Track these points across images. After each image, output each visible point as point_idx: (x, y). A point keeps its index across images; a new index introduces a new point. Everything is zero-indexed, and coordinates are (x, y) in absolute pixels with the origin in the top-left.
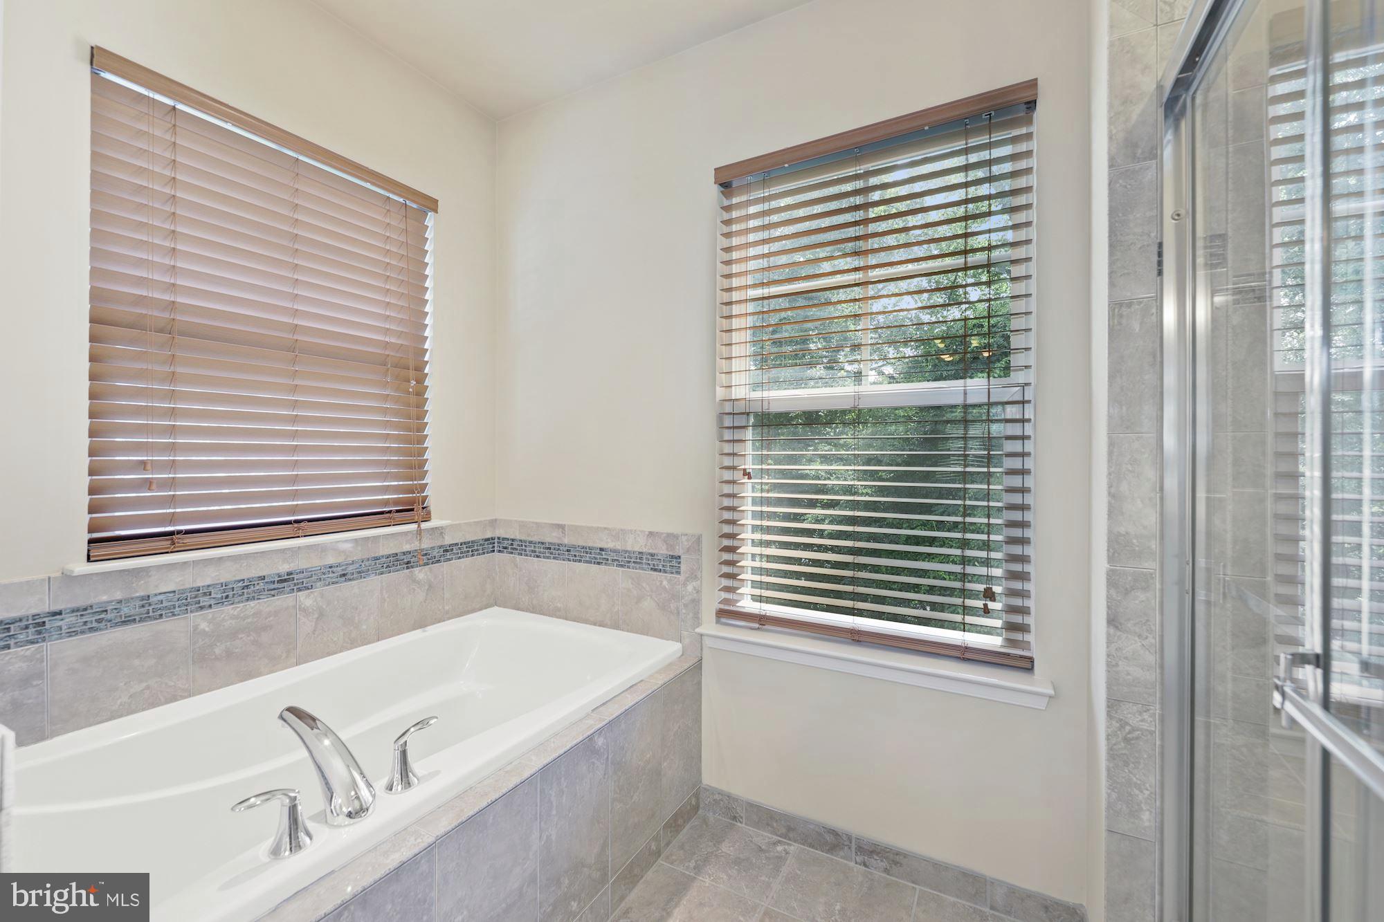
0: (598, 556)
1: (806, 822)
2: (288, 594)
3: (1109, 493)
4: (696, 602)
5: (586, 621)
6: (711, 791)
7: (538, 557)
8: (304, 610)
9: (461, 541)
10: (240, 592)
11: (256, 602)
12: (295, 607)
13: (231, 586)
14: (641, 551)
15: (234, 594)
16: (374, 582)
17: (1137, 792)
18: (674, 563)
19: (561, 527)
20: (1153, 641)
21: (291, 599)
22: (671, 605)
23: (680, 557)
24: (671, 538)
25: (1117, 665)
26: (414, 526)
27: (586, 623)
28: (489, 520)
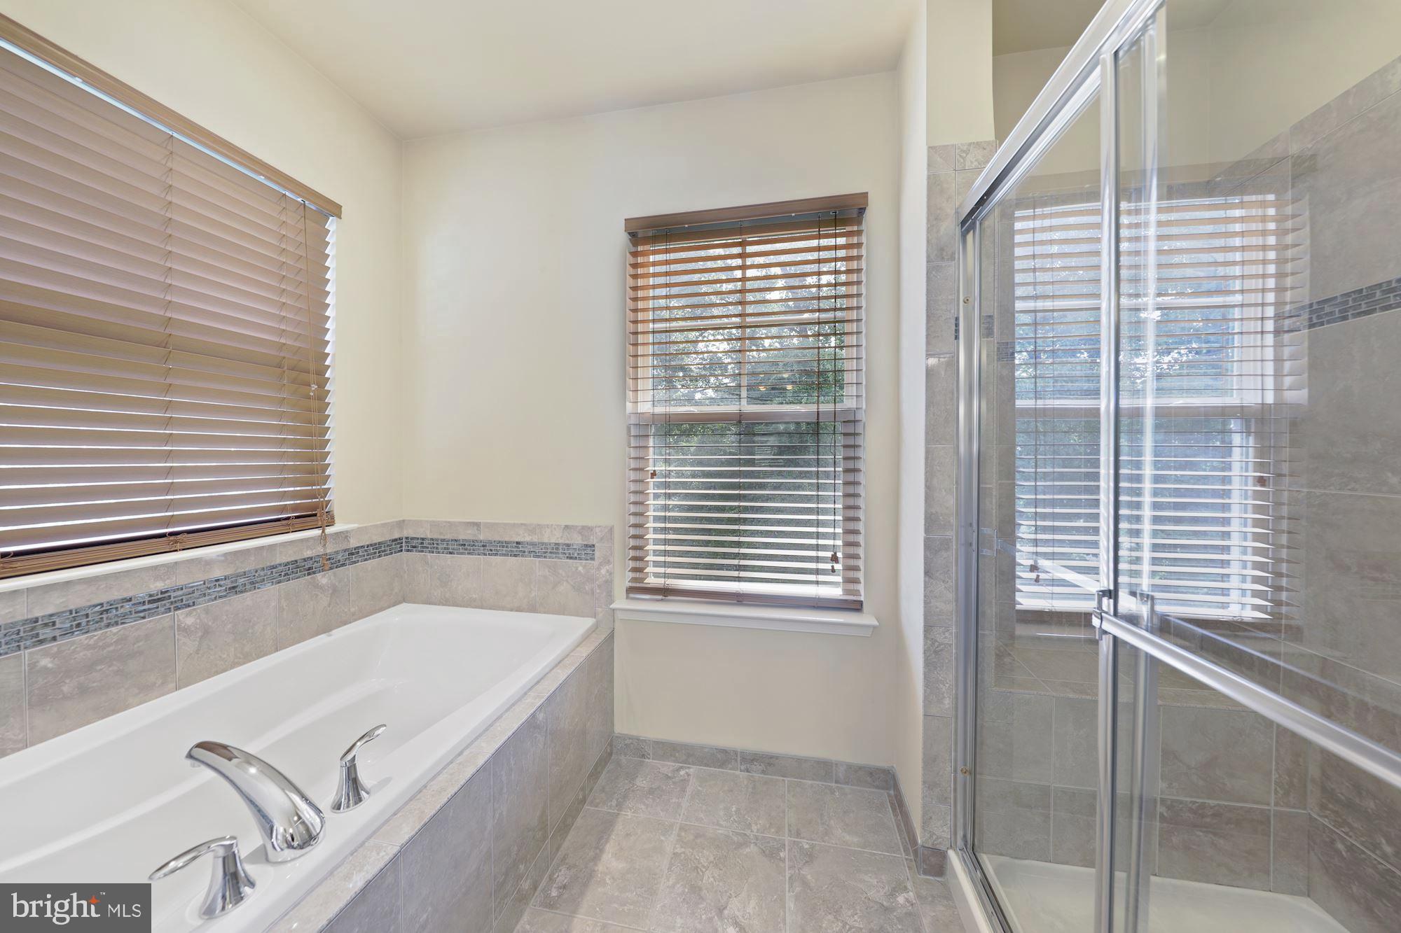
0: (515, 549)
1: (702, 747)
2: (163, 614)
3: (926, 486)
4: (608, 583)
5: (503, 608)
6: (623, 737)
7: (451, 553)
8: (186, 630)
9: (368, 543)
10: (97, 618)
11: (120, 627)
12: (172, 627)
13: (84, 613)
14: (557, 542)
15: (88, 621)
16: (270, 592)
17: (942, 686)
18: (589, 551)
19: (477, 525)
20: (951, 584)
21: (168, 620)
22: (587, 587)
23: (594, 546)
24: (585, 530)
25: (930, 602)
26: (317, 532)
27: (503, 610)
28: (397, 522)
